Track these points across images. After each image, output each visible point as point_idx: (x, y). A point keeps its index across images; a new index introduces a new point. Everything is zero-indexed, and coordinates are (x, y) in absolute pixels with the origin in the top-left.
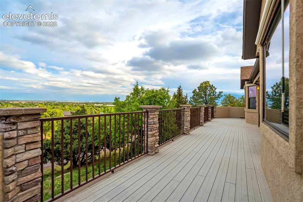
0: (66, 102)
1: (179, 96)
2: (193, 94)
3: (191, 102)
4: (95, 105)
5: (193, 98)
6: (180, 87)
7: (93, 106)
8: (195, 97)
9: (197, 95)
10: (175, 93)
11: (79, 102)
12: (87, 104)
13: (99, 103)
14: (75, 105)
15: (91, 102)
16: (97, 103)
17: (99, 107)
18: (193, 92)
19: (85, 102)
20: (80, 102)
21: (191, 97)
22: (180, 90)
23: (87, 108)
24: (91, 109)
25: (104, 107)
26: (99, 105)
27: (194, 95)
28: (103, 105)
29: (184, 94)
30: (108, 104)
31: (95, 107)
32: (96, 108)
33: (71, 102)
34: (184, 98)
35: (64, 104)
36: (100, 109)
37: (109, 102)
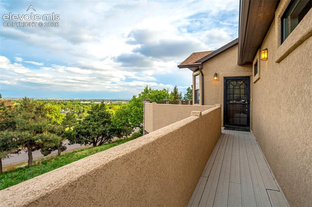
0: (46, 99)
1: (175, 94)
2: (187, 91)
3: (186, 98)
4: (81, 102)
5: (187, 95)
6: (176, 87)
7: (79, 104)
8: (189, 94)
9: (190, 92)
10: (172, 92)
11: (62, 100)
12: (72, 102)
13: (86, 101)
14: (58, 102)
15: (77, 99)
16: (84, 101)
17: (86, 104)
18: (187, 90)
19: (69, 99)
20: (64, 99)
21: (185, 94)
22: (176, 89)
23: (73, 105)
24: (78, 106)
25: (93, 104)
26: (86, 102)
27: (188, 93)
28: (90, 102)
29: (179, 92)
30: (96, 102)
31: (82, 105)
32: (84, 106)
33: (53, 99)
34: (179, 95)
35: (45, 101)
36: (88, 107)
37: (97, 99)
